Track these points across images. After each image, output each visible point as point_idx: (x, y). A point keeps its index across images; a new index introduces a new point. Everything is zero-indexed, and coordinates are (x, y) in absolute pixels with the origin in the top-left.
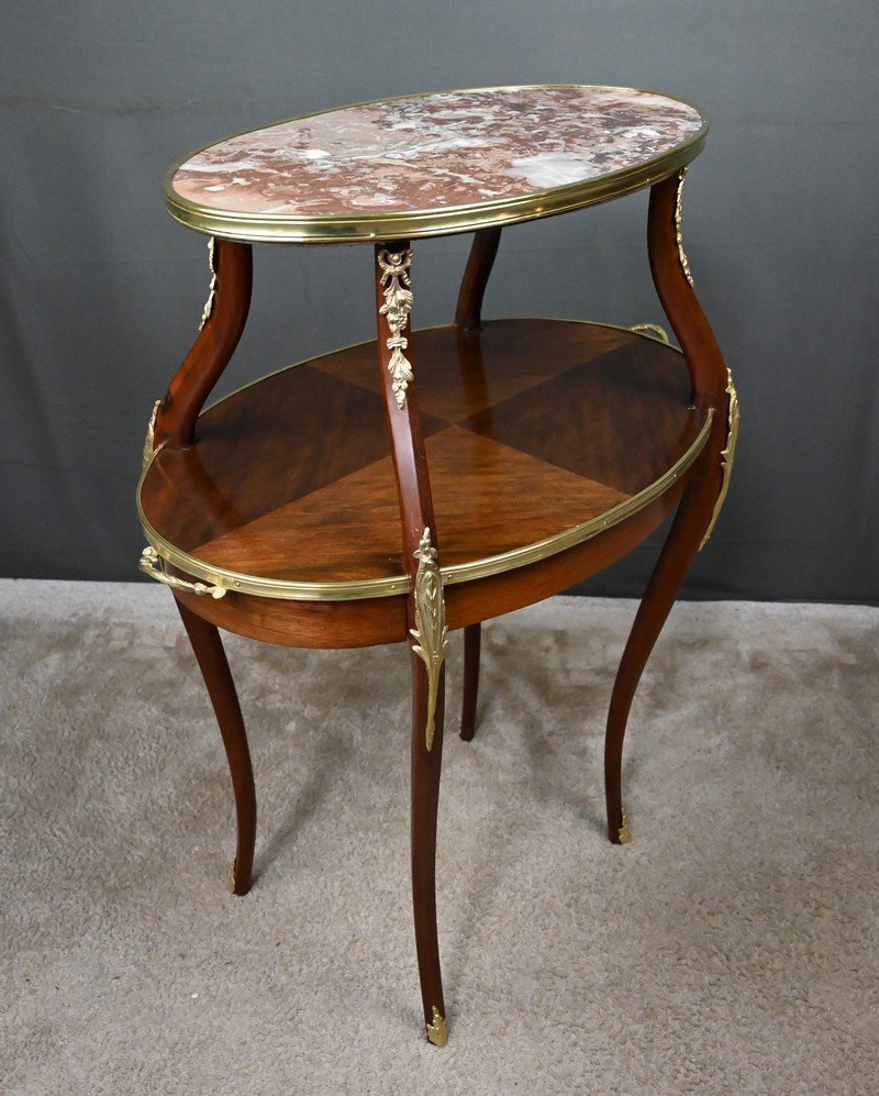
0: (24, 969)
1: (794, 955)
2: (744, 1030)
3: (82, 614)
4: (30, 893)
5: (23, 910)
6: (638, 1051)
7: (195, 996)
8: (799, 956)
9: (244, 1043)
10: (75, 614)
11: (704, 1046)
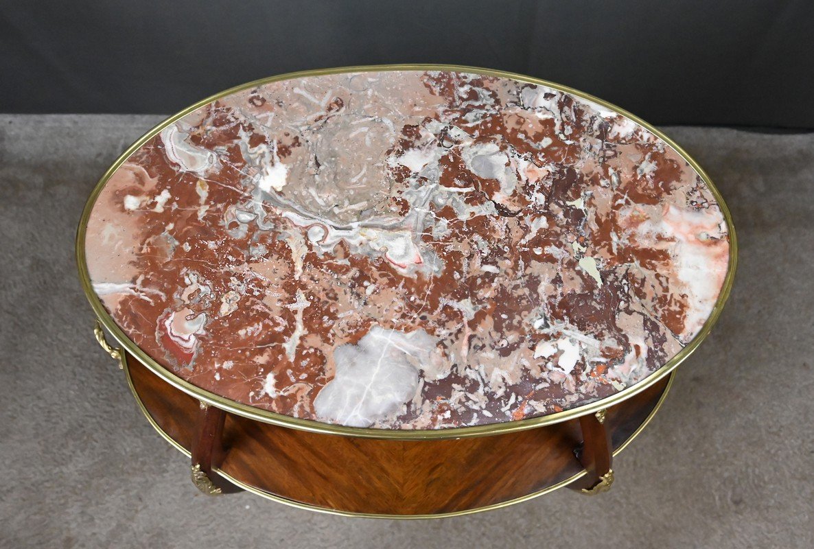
0: (135, 491)
1: (625, 465)
2: (587, 522)
3: (105, 152)
4: (126, 431)
5: (125, 444)
6: (521, 538)
7: (247, 507)
8: (628, 465)
9: (282, 540)
10: (99, 155)
11: (562, 534)
